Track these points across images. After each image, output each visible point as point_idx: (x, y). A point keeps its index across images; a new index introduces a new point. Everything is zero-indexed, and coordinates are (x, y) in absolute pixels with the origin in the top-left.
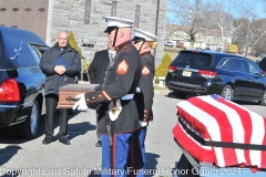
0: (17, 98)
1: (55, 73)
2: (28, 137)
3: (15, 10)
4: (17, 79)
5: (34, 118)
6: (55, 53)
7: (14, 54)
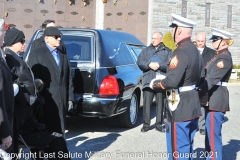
0: (117, 92)
2: (128, 126)
3: (119, 14)
4: (116, 75)
5: (133, 109)
7: (113, 54)
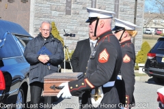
1: (39, 62)
6: (39, 43)
